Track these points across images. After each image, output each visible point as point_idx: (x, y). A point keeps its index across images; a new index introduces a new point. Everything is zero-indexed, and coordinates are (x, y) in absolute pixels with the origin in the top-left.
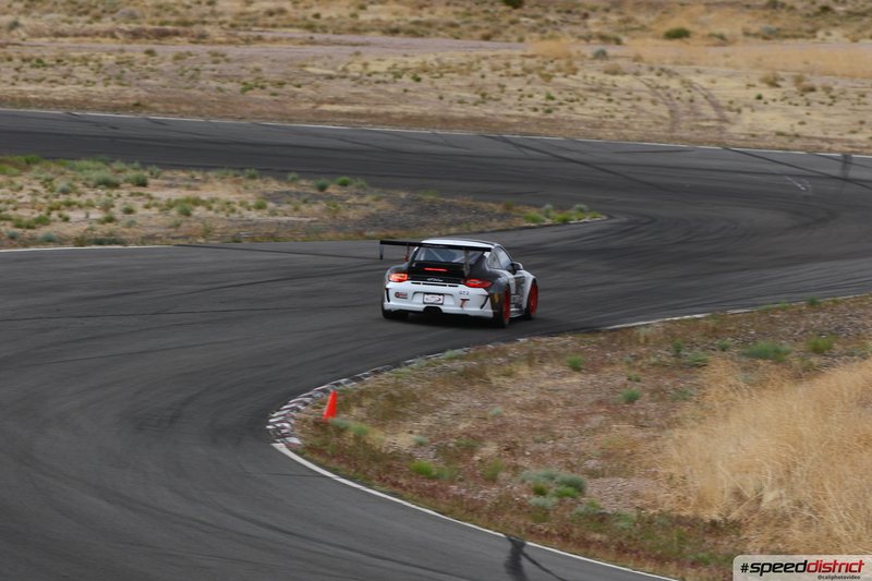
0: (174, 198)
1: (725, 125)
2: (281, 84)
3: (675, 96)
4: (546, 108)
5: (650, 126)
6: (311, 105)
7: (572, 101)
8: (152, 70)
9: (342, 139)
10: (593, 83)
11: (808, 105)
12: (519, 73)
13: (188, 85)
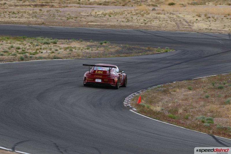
0: (65, 47)
1: (190, 27)
2: (76, 18)
3: (176, 20)
4: (145, 23)
5: (172, 27)
6: (86, 23)
7: (150, 21)
8: (43, 14)
9: (99, 31)
10: (154, 17)
11: (210, 21)
12: (135, 14)
13: (53, 18)
